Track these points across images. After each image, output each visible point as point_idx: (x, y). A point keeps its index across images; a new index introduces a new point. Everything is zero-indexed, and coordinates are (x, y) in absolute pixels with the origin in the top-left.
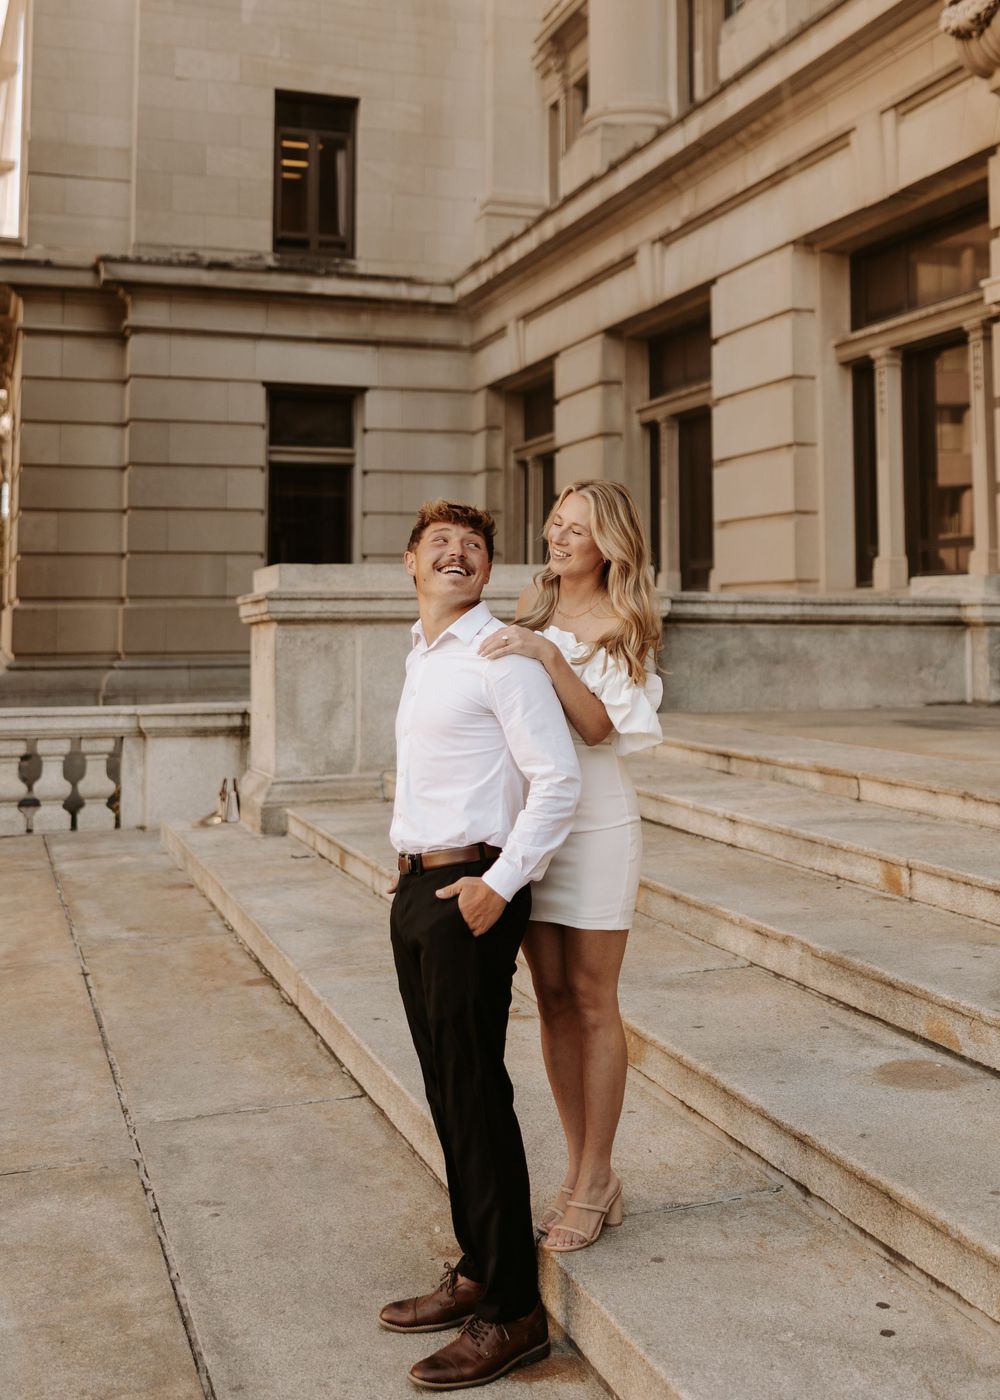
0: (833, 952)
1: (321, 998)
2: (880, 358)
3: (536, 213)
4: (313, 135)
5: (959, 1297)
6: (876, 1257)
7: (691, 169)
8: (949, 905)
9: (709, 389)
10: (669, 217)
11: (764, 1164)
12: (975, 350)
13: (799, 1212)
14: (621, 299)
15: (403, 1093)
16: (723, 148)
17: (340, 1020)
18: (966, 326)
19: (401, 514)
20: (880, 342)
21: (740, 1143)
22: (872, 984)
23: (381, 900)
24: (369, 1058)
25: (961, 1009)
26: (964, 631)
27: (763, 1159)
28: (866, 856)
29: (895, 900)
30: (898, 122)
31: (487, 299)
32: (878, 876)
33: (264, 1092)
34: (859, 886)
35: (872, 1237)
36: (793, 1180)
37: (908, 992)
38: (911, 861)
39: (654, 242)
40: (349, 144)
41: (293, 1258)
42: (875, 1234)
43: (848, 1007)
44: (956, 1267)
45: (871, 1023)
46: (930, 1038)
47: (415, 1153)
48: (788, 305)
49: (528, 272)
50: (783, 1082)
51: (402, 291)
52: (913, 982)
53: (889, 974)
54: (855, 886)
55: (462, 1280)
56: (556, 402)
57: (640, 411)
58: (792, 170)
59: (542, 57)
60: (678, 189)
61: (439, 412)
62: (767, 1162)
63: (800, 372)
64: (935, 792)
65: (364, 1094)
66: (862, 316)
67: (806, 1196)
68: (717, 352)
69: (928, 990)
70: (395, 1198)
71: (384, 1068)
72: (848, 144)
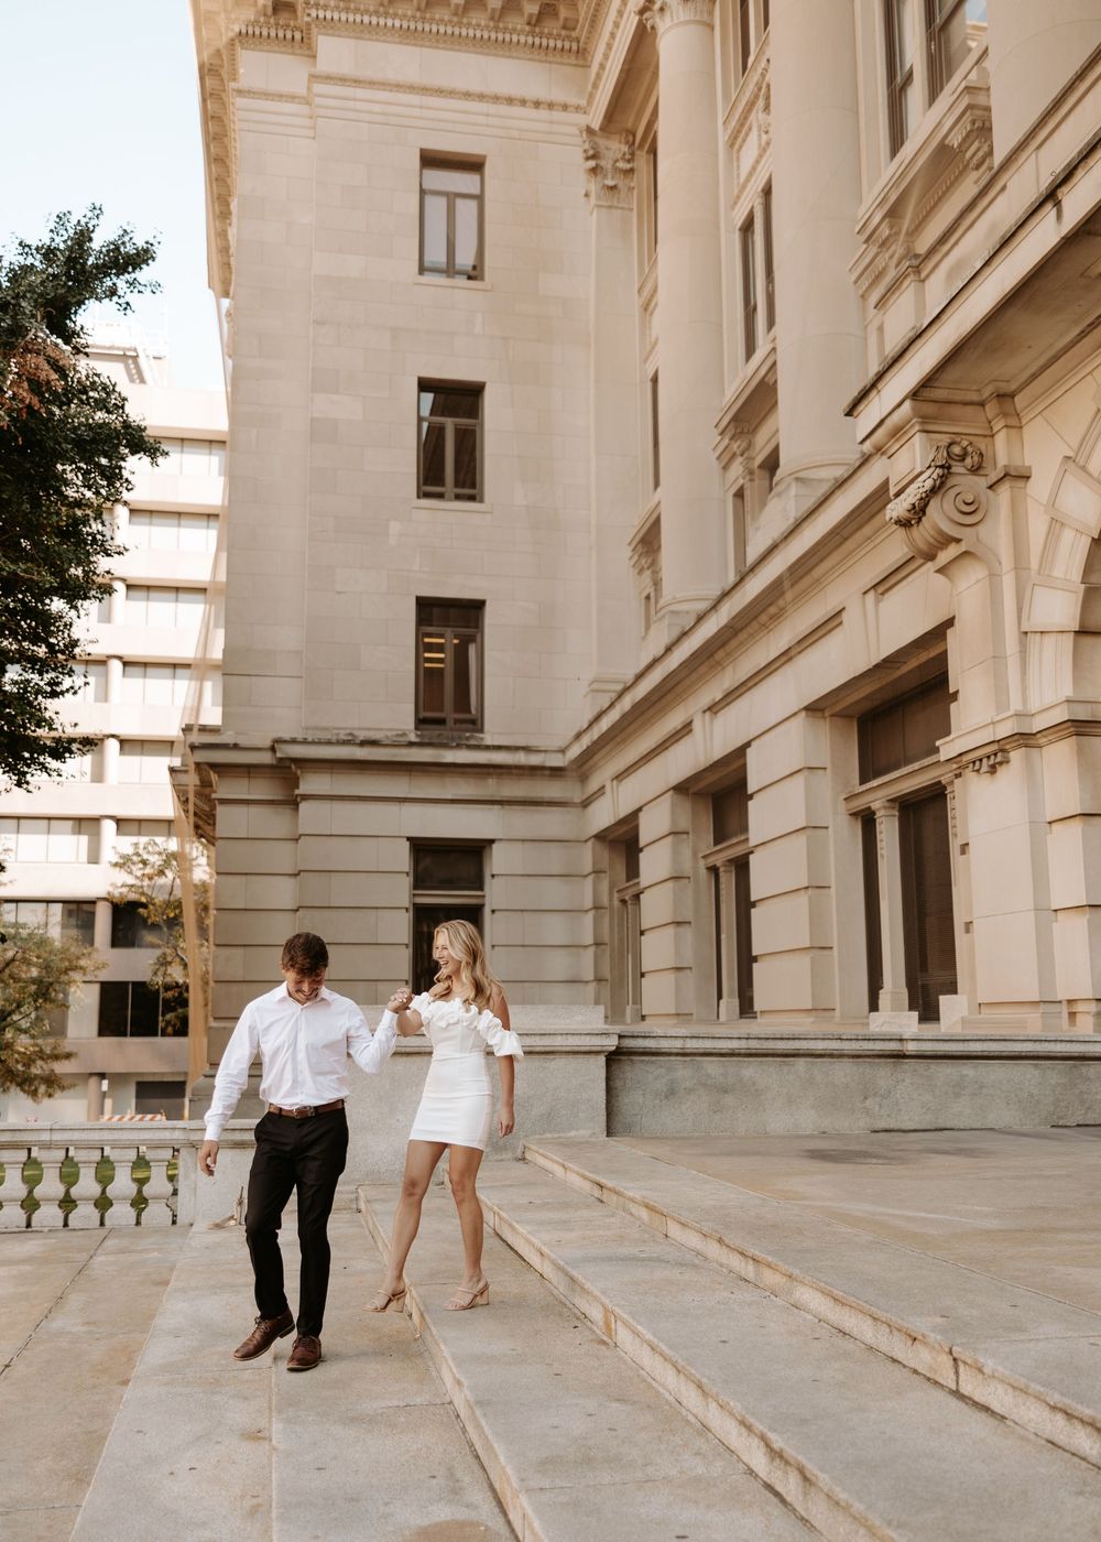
2: (879, 810)
3: (619, 687)
4: (449, 632)
7: (729, 648)
9: (747, 839)
10: (713, 691)
12: (949, 802)
14: (684, 761)
16: (750, 630)
19: (523, 946)
20: (880, 795)
30: (877, 602)
31: (591, 763)
40: (479, 636)
48: (801, 765)
49: (618, 739)
51: (521, 758)
56: (641, 850)
57: (705, 857)
59: (636, 558)
60: (719, 666)
61: (555, 859)
63: (814, 823)
66: (867, 771)
68: (751, 806)
72: (841, 622)
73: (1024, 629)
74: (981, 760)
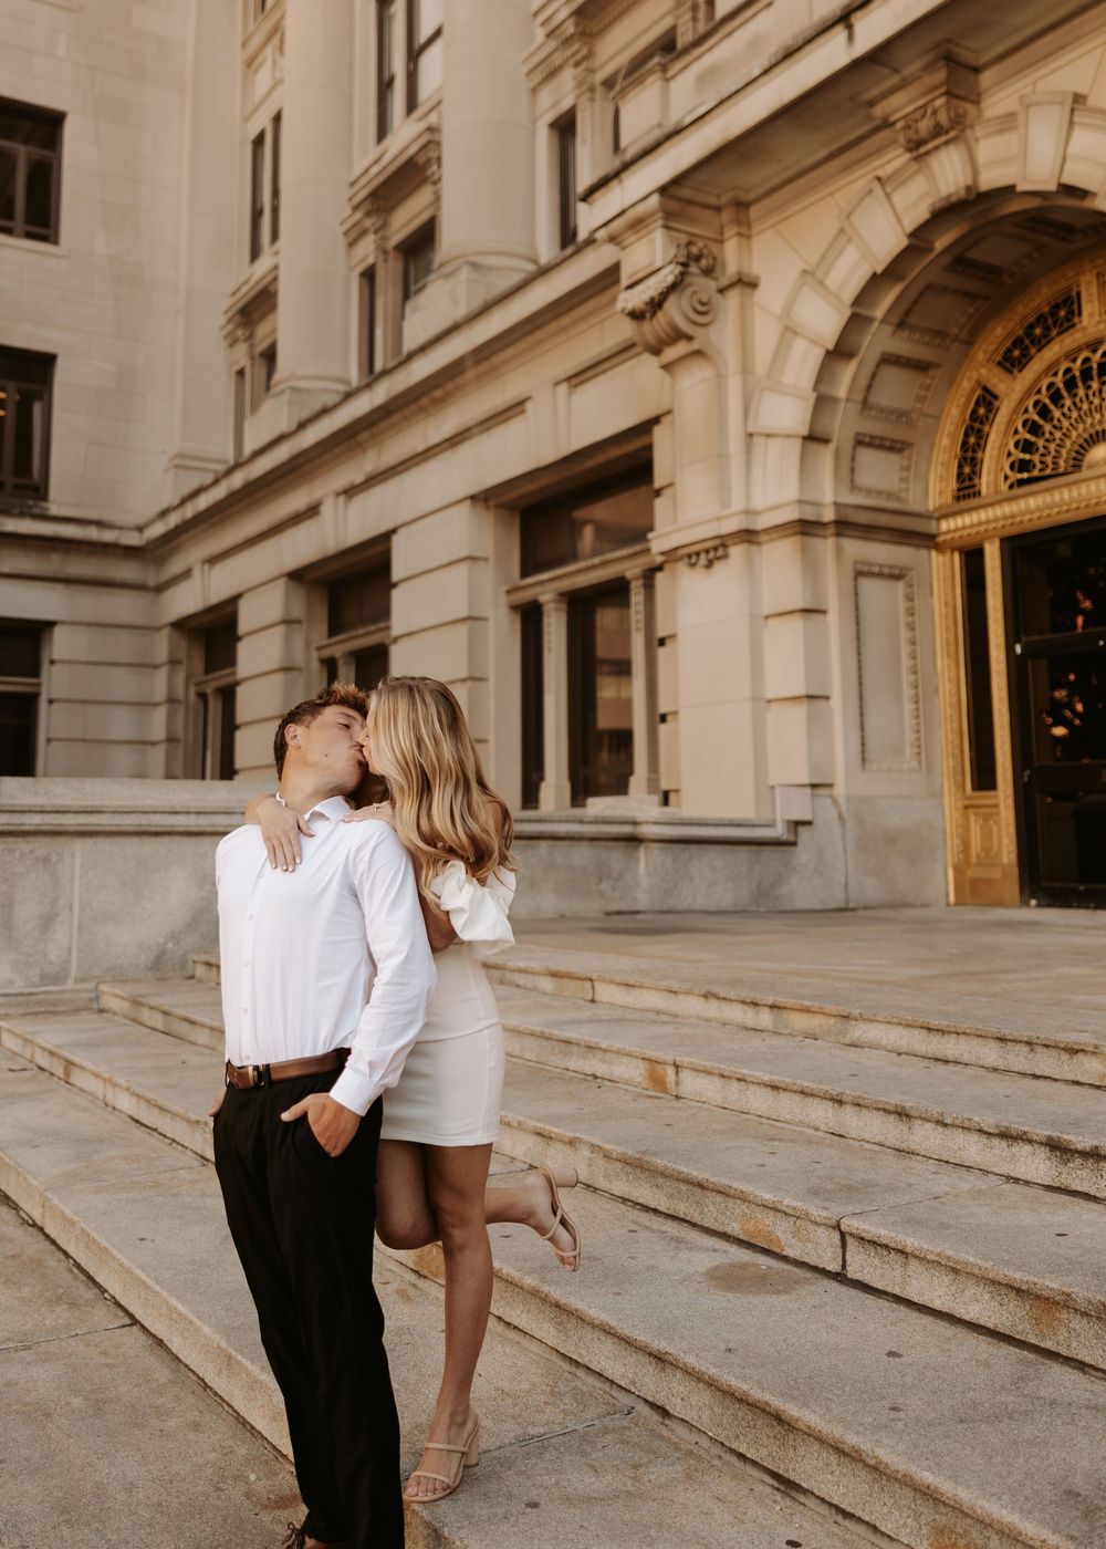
0: (630, 1152)
1: (76, 1219)
2: (548, 603)
3: (221, 468)
4: (11, 386)
5: (875, 1529)
6: (764, 1487)
7: (375, 430)
8: (720, 1101)
9: (388, 628)
10: (354, 472)
11: (608, 1384)
12: (637, 597)
13: (661, 1437)
14: (304, 546)
15: (191, 1322)
16: (406, 412)
17: (103, 1242)
18: (629, 575)
19: (84, 741)
20: (547, 588)
21: (576, 1361)
22: (676, 1184)
23: (116, 1112)
24: (144, 1283)
25: (784, 1208)
26: (638, 846)
27: (607, 1379)
28: (628, 1055)
29: (660, 1098)
30: (570, 393)
31: (173, 543)
32: (641, 1074)
34: (620, 1085)
35: (754, 1463)
36: (646, 1401)
37: (720, 1192)
38: (678, 1059)
39: (338, 495)
40: (46, 395)
41: (97, 1525)
42: (758, 1460)
43: (646, 1208)
44: (871, 1496)
45: (675, 1224)
46: (745, 1238)
47: (206, 1387)
48: (465, 553)
49: (215, 519)
50: (619, 1294)
51: (93, 533)
52: (726, 1181)
53: (697, 1174)
54: (615, 1084)
55: (310, 1542)
56: (239, 639)
57: (319, 649)
58: (475, 431)
59: (230, 327)
60: (361, 448)
61: (124, 647)
62: (612, 1382)
63: (476, 614)
64: (675, 993)
65: (134, 1321)
66: (532, 563)
67: (664, 1418)
68: (396, 594)
69: (744, 1189)
70: (196, 1442)
71: (164, 1294)
72: (523, 412)
73: (751, 429)
74: (698, 554)
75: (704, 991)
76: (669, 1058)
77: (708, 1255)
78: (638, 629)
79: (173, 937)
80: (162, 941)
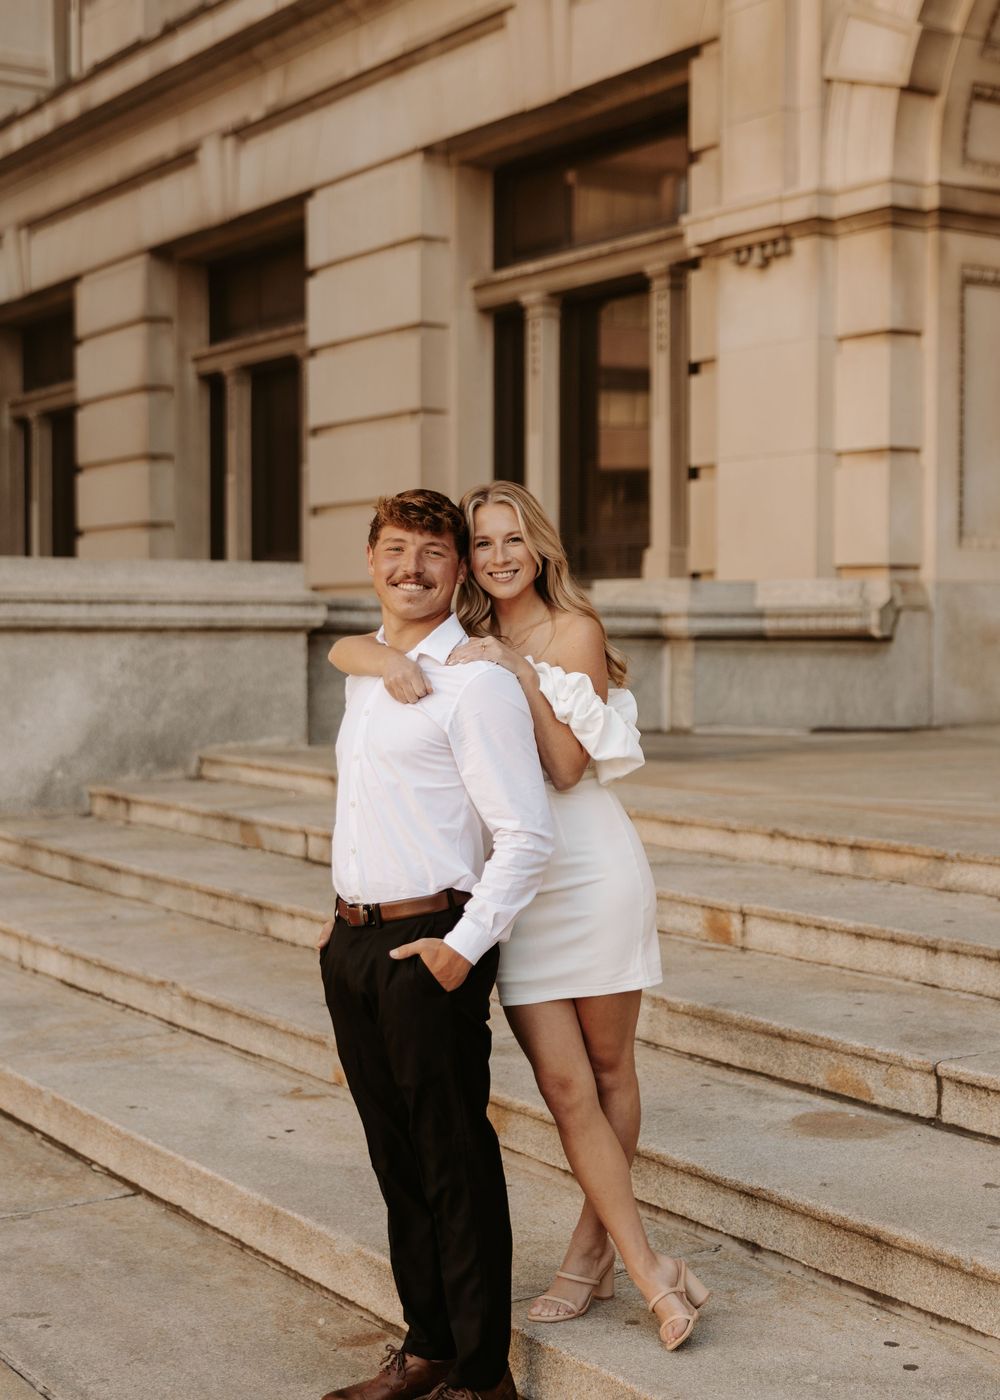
0: (700, 1005)
1: (43, 1088)
2: (533, 305)
5: (969, 1329)
6: (858, 1303)
8: (794, 951)
9: (303, 333)
10: (248, 103)
11: (693, 1225)
12: (660, 303)
13: (752, 1268)
14: (176, 209)
16: (327, 17)
17: (85, 1110)
18: (650, 269)
20: (533, 285)
21: (656, 1207)
22: (753, 1036)
23: (38, 976)
24: (150, 1149)
25: (876, 1056)
27: (692, 1221)
28: (685, 902)
29: (723, 950)
30: (571, 2)
32: (699, 924)
33: (10, 1197)
34: (672, 937)
35: (849, 1284)
36: (735, 1238)
37: (804, 1042)
38: (745, 906)
39: (225, 135)
42: (855, 1281)
43: (717, 1064)
44: (967, 1300)
45: (751, 1078)
46: (830, 1089)
47: (243, 1246)
48: (415, 230)
50: (703, 1140)
52: (810, 1031)
53: (777, 1024)
54: (667, 936)
55: (412, 1359)
56: (77, 342)
57: (197, 360)
60: (260, 66)
62: (697, 1223)
63: (431, 318)
64: (734, 831)
65: (137, 1189)
66: (507, 252)
67: (754, 1252)
68: (315, 288)
69: (832, 1038)
70: (249, 1295)
71: (181, 1158)
72: (501, 26)
73: (829, 73)
74: (750, 249)
75: (770, 829)
76: (735, 905)
77: (791, 1106)
78: (660, 348)
79: (63, 763)
80: (48, 768)
